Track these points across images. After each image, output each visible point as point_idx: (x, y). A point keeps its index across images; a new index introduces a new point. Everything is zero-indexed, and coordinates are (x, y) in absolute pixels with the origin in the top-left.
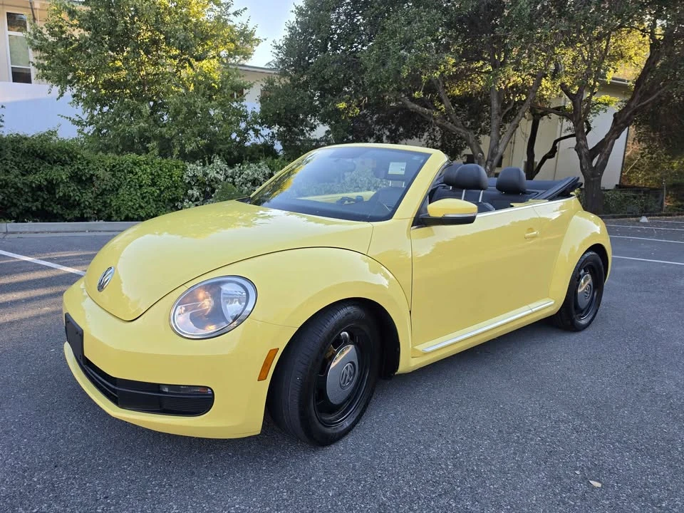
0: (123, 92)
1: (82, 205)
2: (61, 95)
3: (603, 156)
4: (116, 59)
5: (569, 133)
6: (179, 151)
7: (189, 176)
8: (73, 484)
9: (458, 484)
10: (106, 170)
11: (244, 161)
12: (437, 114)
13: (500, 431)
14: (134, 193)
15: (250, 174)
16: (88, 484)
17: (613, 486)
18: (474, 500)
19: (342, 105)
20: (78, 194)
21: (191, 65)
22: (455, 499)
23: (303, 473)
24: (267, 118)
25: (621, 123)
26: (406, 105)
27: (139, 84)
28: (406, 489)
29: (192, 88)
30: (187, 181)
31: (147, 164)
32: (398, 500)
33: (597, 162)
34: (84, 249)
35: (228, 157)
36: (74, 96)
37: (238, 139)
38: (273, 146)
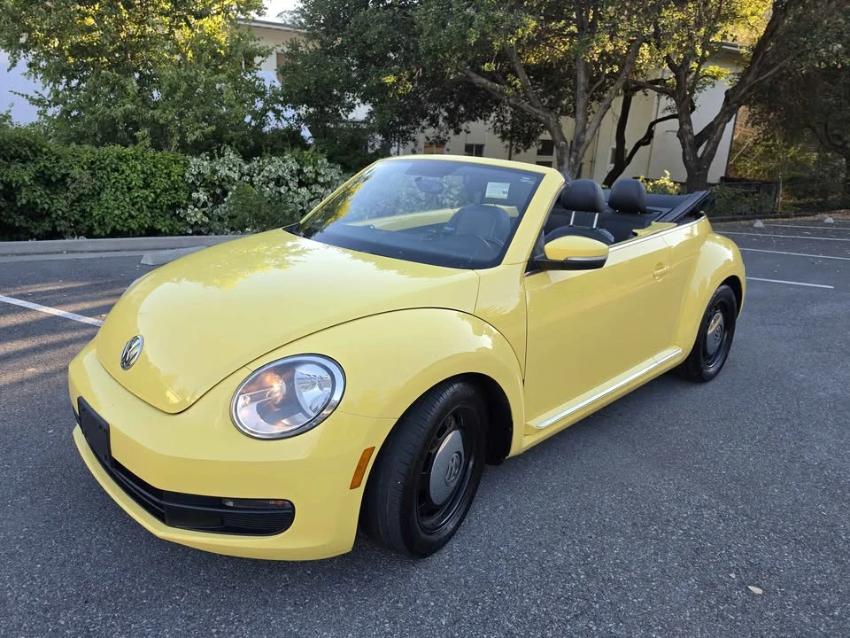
0: (98, 60)
1: (54, 216)
2: (14, 64)
3: (711, 145)
4: (86, 15)
5: (669, 113)
6: (179, 142)
7: (192, 175)
8: (113, 626)
9: (595, 599)
10: (83, 168)
11: (264, 153)
12: (509, 91)
13: (634, 524)
14: (121, 197)
15: (273, 170)
16: (133, 625)
17: (776, 592)
18: (618, 620)
19: (390, 79)
20: (47, 200)
21: (188, 24)
22: (595, 621)
23: (404, 595)
24: (292, 96)
25: (734, 102)
26: (471, 78)
27: (120, 49)
28: (534, 610)
29: (190, 54)
30: (190, 181)
31: (138, 158)
32: (527, 626)
33: (704, 152)
34: (66, 280)
35: (242, 147)
36: (30, 65)
37: (253, 124)
38: (299, 132)
